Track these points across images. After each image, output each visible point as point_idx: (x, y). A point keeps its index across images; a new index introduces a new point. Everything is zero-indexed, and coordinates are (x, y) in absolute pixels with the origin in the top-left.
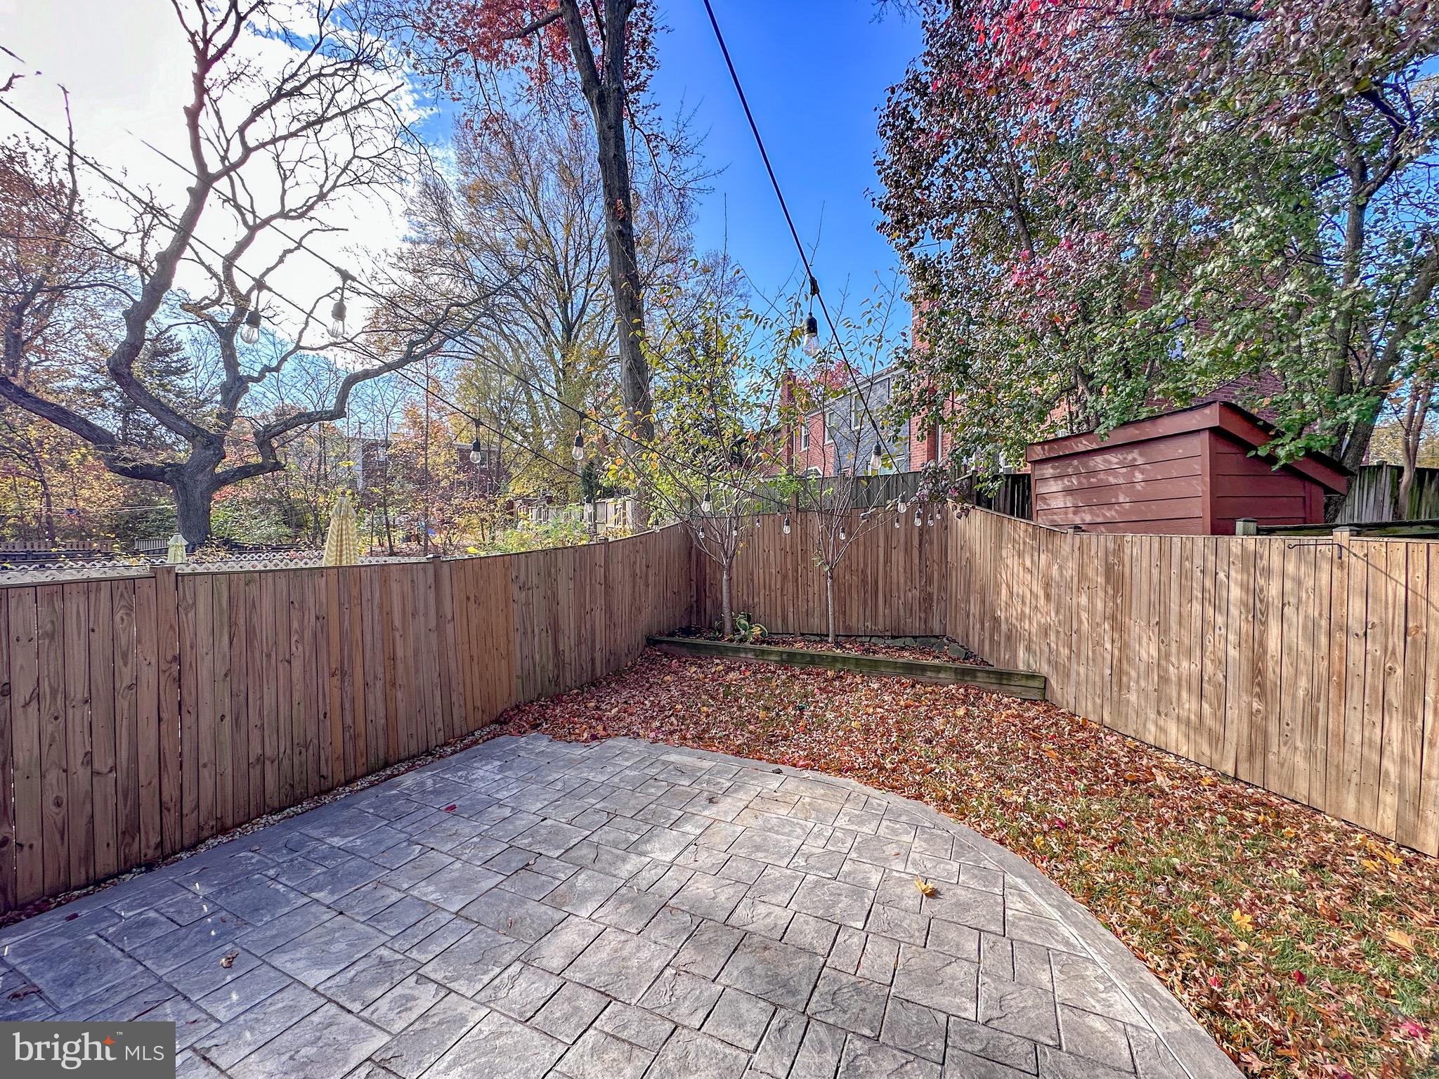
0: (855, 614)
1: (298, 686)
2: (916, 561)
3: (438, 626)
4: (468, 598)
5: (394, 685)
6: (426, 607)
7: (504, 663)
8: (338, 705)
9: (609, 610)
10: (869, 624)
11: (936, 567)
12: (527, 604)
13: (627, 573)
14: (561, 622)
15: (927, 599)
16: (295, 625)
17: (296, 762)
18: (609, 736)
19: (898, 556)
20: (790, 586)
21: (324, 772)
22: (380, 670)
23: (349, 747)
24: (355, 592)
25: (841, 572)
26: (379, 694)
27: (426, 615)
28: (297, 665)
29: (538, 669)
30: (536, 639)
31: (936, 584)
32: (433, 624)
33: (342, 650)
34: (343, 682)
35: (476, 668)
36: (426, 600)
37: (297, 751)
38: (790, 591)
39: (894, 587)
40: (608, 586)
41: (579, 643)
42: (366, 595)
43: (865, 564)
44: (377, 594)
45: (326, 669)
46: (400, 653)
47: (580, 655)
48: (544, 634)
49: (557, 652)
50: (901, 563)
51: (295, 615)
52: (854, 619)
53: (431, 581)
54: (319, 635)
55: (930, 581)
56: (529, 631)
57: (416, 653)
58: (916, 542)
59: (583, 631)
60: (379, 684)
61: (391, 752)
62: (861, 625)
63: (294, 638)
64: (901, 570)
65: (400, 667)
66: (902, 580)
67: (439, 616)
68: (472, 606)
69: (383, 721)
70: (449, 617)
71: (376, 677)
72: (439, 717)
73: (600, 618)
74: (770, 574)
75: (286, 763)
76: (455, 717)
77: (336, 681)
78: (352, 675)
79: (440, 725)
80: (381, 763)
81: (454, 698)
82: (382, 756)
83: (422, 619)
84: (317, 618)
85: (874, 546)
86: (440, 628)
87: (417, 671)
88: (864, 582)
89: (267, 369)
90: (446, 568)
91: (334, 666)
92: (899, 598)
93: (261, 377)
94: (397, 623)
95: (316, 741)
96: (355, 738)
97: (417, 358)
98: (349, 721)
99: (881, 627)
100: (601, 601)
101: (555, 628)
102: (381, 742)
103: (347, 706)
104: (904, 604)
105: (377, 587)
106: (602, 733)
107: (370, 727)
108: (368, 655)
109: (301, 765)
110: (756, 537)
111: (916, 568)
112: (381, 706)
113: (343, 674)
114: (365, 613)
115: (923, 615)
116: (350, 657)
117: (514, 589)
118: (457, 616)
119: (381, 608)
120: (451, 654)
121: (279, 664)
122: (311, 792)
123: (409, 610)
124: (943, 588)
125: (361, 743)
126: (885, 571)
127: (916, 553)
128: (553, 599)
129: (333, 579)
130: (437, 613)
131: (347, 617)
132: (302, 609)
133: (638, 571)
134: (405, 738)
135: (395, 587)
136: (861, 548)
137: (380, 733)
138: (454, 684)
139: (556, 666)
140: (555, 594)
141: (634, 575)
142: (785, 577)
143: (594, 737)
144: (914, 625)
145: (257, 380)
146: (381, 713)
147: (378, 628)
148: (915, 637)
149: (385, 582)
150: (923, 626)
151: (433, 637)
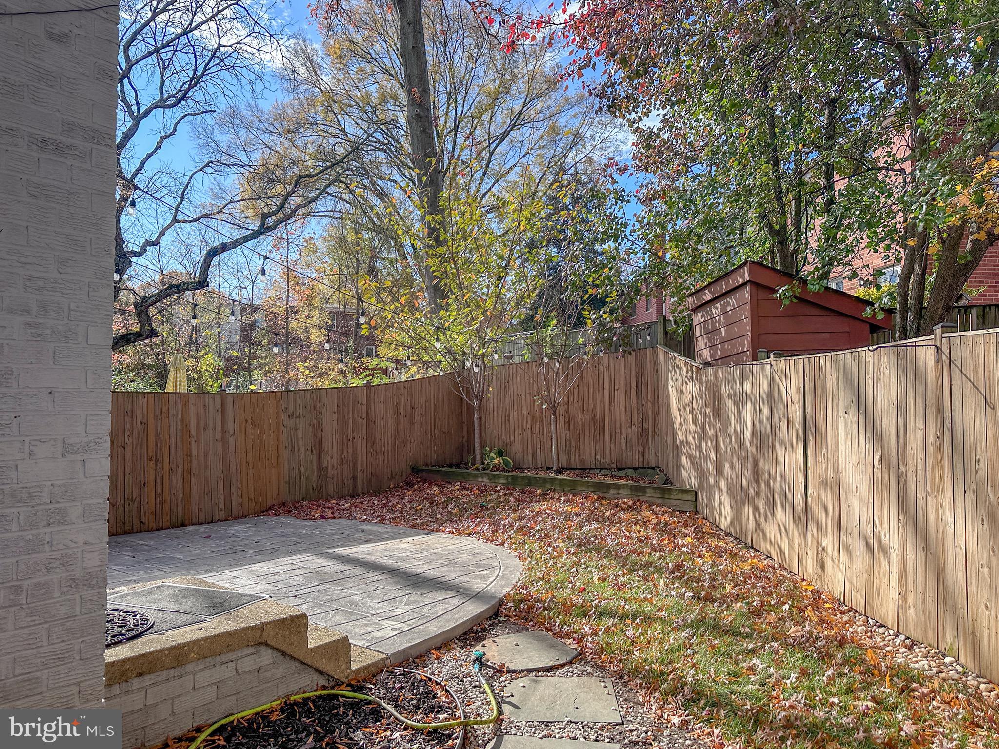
0: (587, 449)
1: (129, 464)
2: (634, 401)
3: (223, 438)
4: (246, 421)
5: (190, 473)
6: (214, 424)
7: (274, 470)
8: (153, 478)
9: (371, 439)
10: (598, 457)
11: (650, 405)
12: (295, 428)
13: (390, 412)
14: (324, 445)
15: (644, 433)
16: (128, 426)
17: (127, 509)
18: (334, 518)
19: (620, 397)
20: (537, 428)
21: (143, 519)
22: (180, 462)
23: (159, 508)
24: (165, 409)
25: (576, 412)
26: (179, 477)
27: (214, 429)
28: (129, 450)
29: (303, 479)
30: (302, 455)
31: (650, 420)
32: (219, 435)
33: (156, 445)
34: (156, 465)
35: (251, 471)
36: (214, 419)
37: (127, 503)
38: (538, 430)
39: (617, 424)
40: (370, 421)
41: (341, 463)
42: (172, 412)
43: (595, 405)
44: (180, 412)
45: (146, 456)
46: (194, 453)
47: (342, 475)
48: (309, 453)
49: (320, 467)
50: (623, 403)
51: (128, 419)
52: (587, 453)
53: (218, 406)
54: (142, 434)
55: (645, 418)
56: (296, 449)
57: (206, 454)
58: (633, 385)
59: (345, 453)
60: (180, 471)
61: (186, 517)
62: (592, 459)
63: (128, 433)
64: (623, 409)
65: (195, 462)
66: (623, 418)
67: (224, 431)
68: (249, 426)
69: (181, 496)
70: (232, 432)
71: (177, 466)
72: (222, 501)
73: (361, 446)
74: (522, 415)
75: (121, 508)
76: (233, 504)
77: (152, 464)
78: (162, 462)
79: (222, 506)
80: (180, 523)
81: (234, 489)
82: (180, 518)
83: (211, 431)
84: (141, 423)
85: (601, 389)
86: (224, 440)
87: (206, 467)
88: (594, 419)
89: (148, 243)
90: (230, 398)
91: (150, 454)
92: (622, 434)
93: (144, 250)
94: (193, 432)
95: (138, 499)
96: (162, 502)
97: (270, 229)
98: (159, 491)
99: (607, 459)
100: (363, 432)
101: (319, 448)
102: (180, 509)
103: (158, 481)
104: (626, 439)
105: (179, 407)
106: (330, 515)
107: (173, 498)
108: (173, 451)
109: (129, 512)
110: (511, 383)
111: (634, 406)
112: (180, 486)
113: (156, 460)
114: (171, 424)
115: (641, 449)
116: (161, 452)
117: (283, 417)
118: (237, 432)
119: (182, 421)
120: (232, 459)
121: (119, 449)
122: (135, 530)
123: (202, 425)
124: (655, 425)
125: (167, 506)
126: (610, 410)
127: (634, 393)
128: (318, 428)
129: (151, 401)
130: (223, 429)
131: (159, 425)
132: (132, 417)
133: (402, 411)
134: (196, 511)
135: (192, 409)
136: (591, 391)
137: (180, 503)
138: (233, 480)
139: (319, 478)
140: (319, 423)
141: (398, 414)
142: (533, 418)
143: (322, 517)
144: (634, 458)
145: (139, 255)
146: (180, 491)
147: (179, 434)
148: (635, 469)
149: (185, 404)
150: (641, 459)
151: (219, 445)
